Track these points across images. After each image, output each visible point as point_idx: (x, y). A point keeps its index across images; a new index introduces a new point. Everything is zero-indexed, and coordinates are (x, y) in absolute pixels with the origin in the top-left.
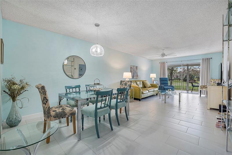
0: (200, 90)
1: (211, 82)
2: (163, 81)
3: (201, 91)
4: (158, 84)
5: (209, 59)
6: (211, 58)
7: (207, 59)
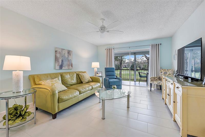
0: (150, 82)
1: (161, 72)
2: (109, 72)
3: (151, 84)
4: (101, 77)
5: (158, 45)
6: (161, 44)
7: (157, 45)
